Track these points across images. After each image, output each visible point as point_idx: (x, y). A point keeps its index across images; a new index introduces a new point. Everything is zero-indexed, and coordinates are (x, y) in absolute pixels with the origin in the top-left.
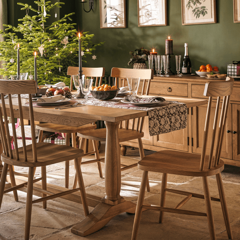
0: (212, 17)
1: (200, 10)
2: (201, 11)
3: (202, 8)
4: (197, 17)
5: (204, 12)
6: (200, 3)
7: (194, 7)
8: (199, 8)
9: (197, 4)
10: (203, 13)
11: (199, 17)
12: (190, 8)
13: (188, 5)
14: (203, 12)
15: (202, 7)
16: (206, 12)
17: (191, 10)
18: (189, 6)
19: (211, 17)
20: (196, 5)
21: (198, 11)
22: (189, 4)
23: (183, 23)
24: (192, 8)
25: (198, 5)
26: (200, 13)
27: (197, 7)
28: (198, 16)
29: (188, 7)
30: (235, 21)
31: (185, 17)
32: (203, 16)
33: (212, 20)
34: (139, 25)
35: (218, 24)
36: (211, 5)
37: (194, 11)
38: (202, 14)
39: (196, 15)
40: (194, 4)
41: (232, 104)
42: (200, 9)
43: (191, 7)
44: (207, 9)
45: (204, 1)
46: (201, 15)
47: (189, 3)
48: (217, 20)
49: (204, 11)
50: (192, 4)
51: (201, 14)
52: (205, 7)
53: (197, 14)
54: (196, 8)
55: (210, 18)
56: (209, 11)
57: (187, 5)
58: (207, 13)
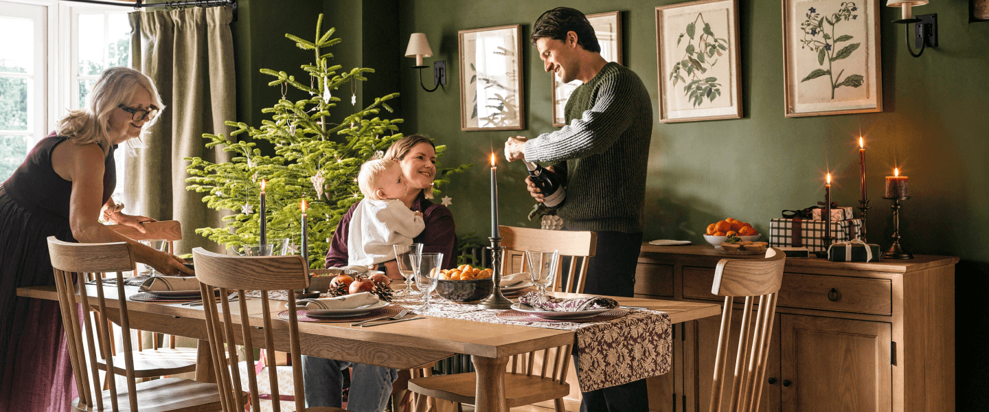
0: (732, 105)
1: (703, 87)
2: (706, 88)
3: (707, 82)
4: (695, 104)
5: (713, 91)
6: (704, 70)
7: (689, 80)
8: (700, 81)
9: (696, 71)
10: (711, 93)
11: (699, 104)
12: (680, 81)
13: (675, 75)
14: (711, 90)
15: (708, 80)
16: (717, 90)
17: (681, 85)
18: (676, 77)
19: (729, 104)
20: (692, 73)
21: (699, 88)
22: (676, 72)
23: (662, 118)
24: (684, 81)
25: (699, 75)
26: (702, 95)
27: (695, 79)
28: (698, 101)
29: (673, 78)
30: (788, 113)
31: (666, 104)
32: (711, 100)
33: (733, 111)
34: (555, 122)
35: (746, 121)
36: (731, 75)
37: (689, 88)
38: (708, 96)
39: (693, 99)
40: (689, 74)
41: (781, 313)
42: (703, 84)
43: (682, 78)
44: (720, 85)
45: (713, 65)
46: (705, 99)
47: (677, 69)
48: (744, 111)
49: (713, 89)
50: (683, 72)
51: (706, 96)
52: (714, 79)
53: (696, 97)
54: (694, 82)
55: (725, 106)
56: (724, 90)
57: (672, 74)
58: (719, 94)
